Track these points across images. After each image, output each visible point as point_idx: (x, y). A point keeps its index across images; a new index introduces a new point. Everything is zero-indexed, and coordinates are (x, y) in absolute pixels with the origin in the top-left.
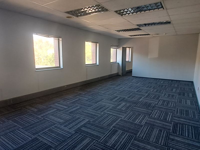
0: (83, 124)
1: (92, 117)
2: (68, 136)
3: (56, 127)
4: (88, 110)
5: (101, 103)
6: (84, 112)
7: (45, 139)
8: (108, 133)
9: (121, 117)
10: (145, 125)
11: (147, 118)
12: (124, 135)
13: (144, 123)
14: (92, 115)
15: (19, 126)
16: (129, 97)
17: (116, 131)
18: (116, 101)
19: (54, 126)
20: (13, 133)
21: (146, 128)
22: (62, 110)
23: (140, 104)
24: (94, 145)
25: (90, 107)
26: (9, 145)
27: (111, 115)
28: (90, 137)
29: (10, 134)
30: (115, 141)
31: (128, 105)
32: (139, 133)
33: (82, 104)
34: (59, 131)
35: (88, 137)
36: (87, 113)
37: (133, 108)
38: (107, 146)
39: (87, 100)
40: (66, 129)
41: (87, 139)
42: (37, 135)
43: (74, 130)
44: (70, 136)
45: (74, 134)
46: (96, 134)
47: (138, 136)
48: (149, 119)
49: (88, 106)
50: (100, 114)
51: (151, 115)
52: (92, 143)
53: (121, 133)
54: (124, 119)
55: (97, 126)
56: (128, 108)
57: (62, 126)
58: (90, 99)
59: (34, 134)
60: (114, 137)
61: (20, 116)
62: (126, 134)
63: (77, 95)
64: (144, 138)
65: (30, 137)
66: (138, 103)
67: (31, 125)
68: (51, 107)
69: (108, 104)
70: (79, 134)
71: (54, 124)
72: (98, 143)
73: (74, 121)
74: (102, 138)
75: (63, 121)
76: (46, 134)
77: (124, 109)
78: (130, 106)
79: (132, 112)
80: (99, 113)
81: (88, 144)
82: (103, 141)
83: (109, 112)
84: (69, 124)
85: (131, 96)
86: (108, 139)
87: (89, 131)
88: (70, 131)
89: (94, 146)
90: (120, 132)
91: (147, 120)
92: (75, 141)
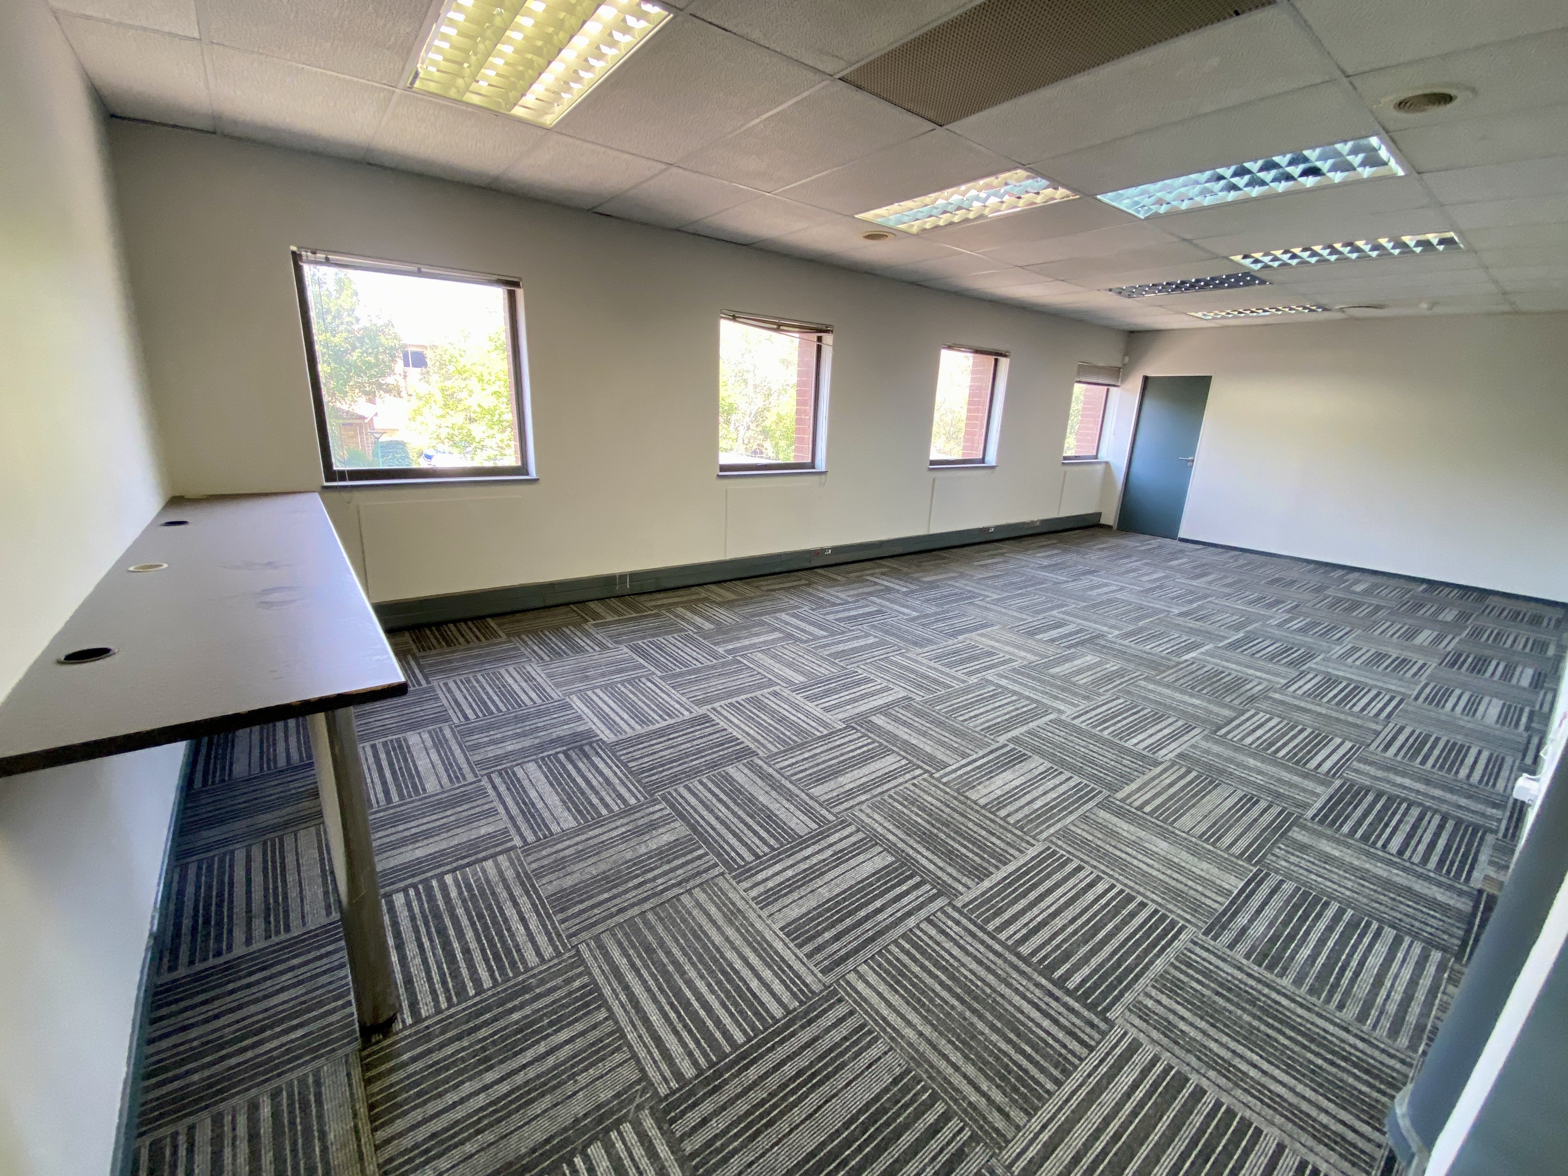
0: (880, 702)
1: (920, 686)
2: (818, 734)
3: (775, 694)
4: (907, 658)
5: (978, 638)
6: (892, 663)
7: (737, 726)
8: (983, 757)
9: (1060, 712)
10: (1173, 763)
11: (1195, 737)
12: (1057, 781)
13: (1171, 756)
14: (927, 677)
15: (653, 669)
16: (1127, 635)
17: (1022, 758)
18: (1053, 640)
19: (769, 690)
20: (633, 686)
21: (1174, 777)
22: (806, 642)
23: (1181, 674)
24: (914, 785)
25: (921, 646)
26: (622, 719)
27: (1015, 693)
28: (902, 753)
29: (623, 689)
30: (1007, 793)
31: (1112, 666)
32: (1134, 786)
33: (887, 632)
34: (784, 710)
35: (894, 752)
36: (903, 667)
37: (1137, 686)
38: (967, 798)
39: (915, 619)
40: (810, 706)
41: (891, 759)
42: (709, 707)
43: (841, 716)
44: (826, 735)
45: (840, 730)
46: (928, 749)
47: (1120, 795)
48: (1204, 745)
49: (915, 644)
50: (964, 681)
51: (1223, 731)
52: (908, 776)
53: (1042, 769)
54: (1074, 718)
55: (940, 724)
56: (1109, 678)
57: (798, 697)
58: (927, 616)
59: (699, 703)
60: (1008, 775)
61: (653, 636)
62: (1063, 777)
63: (870, 594)
64: (1147, 809)
65: (688, 710)
66: (1169, 668)
67: (689, 673)
68: (764, 623)
69: (1007, 648)
70: (859, 734)
71: (771, 683)
72: (933, 781)
73: (846, 687)
74: (953, 767)
75: (802, 679)
76: (738, 709)
77: (1082, 680)
78: (1120, 673)
79: (1121, 701)
80: (959, 675)
81: (889, 776)
82: (954, 779)
83: (1003, 682)
84: (827, 693)
85: (1141, 630)
86: (978, 779)
87: (903, 733)
88: (827, 717)
89: (912, 788)
90: (1037, 764)
91: (1193, 746)
92: (842, 755)
